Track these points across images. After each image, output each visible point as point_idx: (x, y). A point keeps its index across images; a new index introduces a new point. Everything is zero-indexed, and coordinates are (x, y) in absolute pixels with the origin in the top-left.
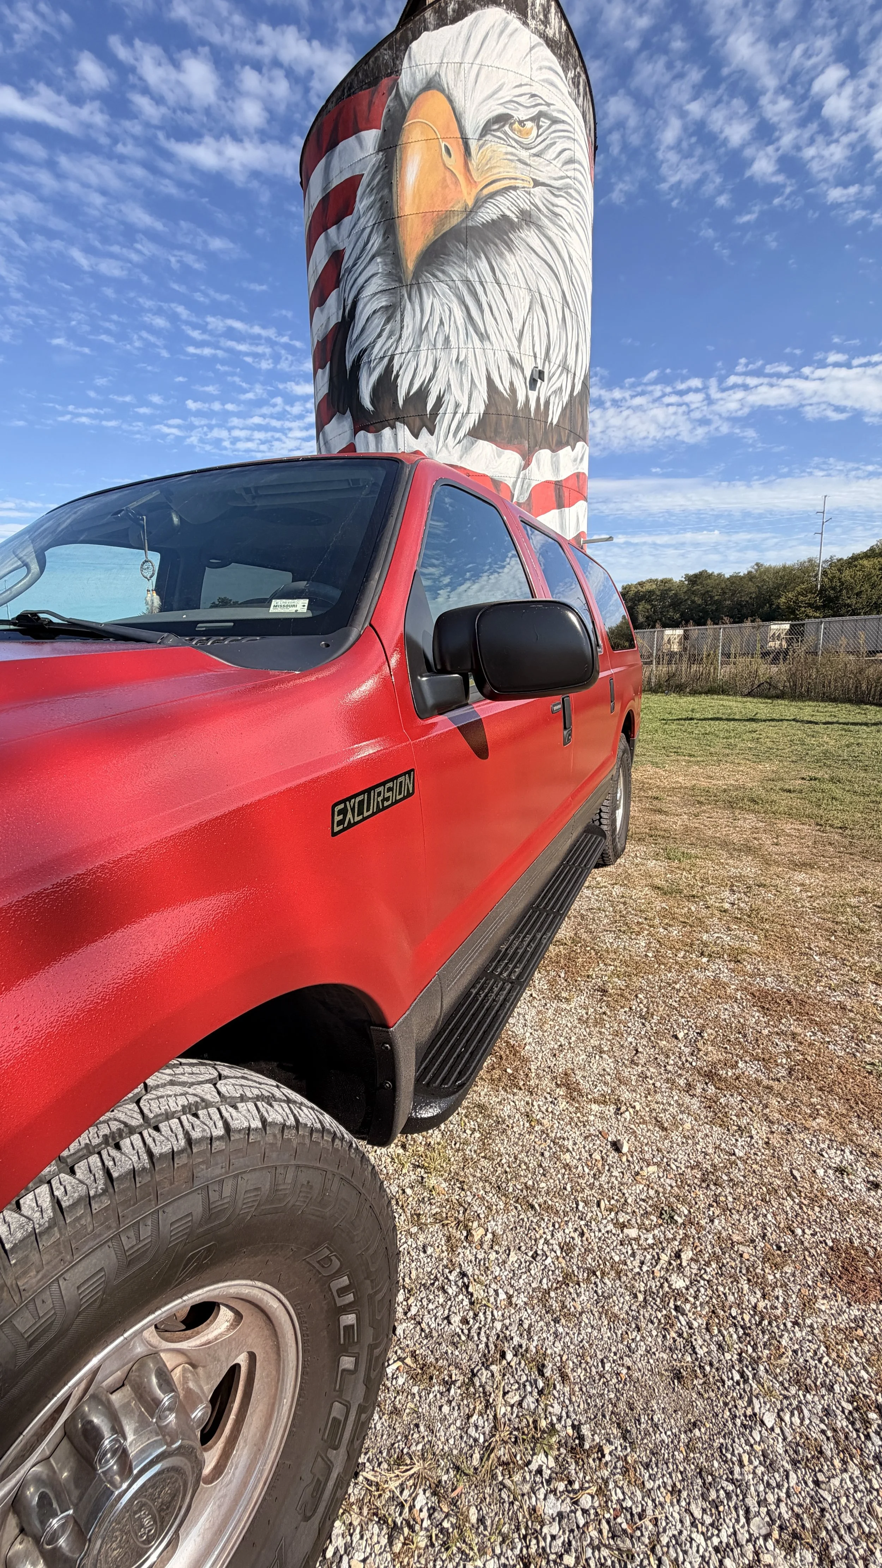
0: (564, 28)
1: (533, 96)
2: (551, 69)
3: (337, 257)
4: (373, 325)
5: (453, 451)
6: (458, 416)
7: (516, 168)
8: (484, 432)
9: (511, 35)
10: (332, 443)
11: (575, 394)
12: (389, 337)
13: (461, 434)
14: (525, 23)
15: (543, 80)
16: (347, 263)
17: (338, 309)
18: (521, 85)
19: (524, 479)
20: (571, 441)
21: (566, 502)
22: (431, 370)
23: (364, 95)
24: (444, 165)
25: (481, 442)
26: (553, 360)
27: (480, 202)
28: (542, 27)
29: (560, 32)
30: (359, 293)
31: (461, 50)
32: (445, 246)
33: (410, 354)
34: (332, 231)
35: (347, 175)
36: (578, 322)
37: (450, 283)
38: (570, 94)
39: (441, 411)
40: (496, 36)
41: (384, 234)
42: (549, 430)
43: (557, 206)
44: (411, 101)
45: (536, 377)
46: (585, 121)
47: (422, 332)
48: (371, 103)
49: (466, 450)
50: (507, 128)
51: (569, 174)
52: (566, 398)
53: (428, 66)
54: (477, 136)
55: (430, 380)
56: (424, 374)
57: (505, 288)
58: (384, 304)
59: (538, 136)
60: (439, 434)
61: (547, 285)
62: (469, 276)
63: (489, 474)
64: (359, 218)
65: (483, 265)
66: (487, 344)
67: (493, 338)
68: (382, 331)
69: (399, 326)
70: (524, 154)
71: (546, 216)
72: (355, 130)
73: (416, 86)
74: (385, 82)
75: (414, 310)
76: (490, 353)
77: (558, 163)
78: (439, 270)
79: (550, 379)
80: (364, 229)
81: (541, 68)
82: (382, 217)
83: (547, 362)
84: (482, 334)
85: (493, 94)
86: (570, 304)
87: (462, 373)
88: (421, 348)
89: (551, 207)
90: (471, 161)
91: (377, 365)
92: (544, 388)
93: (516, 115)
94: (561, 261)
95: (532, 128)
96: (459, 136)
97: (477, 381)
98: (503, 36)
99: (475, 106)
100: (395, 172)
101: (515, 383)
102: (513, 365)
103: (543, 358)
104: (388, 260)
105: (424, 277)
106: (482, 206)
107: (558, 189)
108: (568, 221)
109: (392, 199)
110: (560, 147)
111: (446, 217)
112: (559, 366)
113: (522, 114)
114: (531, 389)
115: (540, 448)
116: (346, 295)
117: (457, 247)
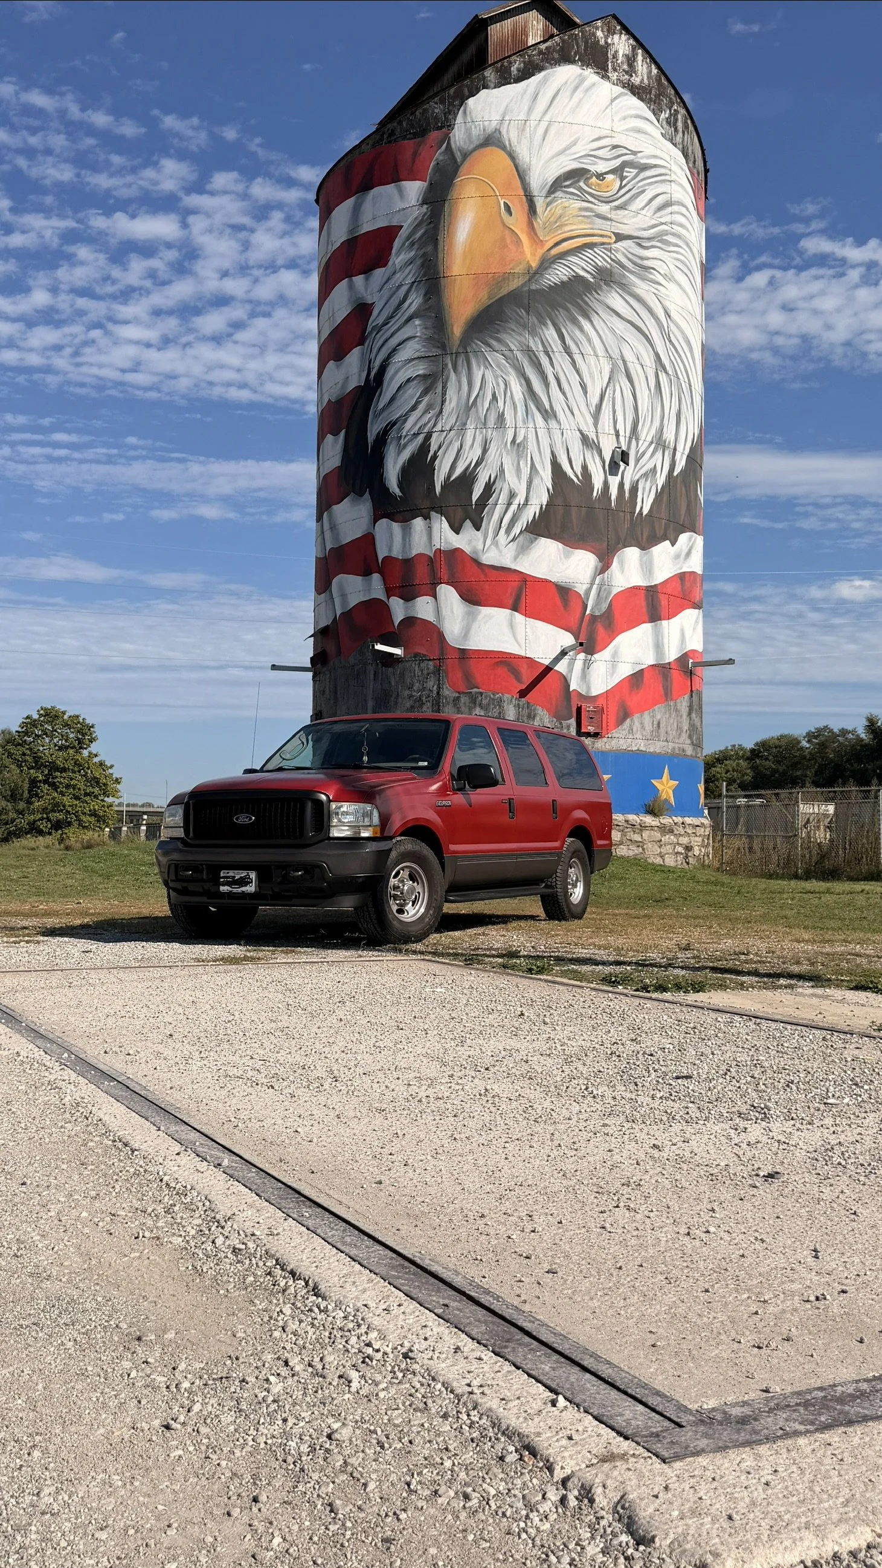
0: (655, 71)
1: (615, 147)
2: (637, 116)
3: (362, 310)
4: (406, 395)
5: (505, 551)
6: (513, 507)
7: (592, 223)
8: (548, 527)
9: (587, 90)
10: (341, 530)
11: (675, 474)
12: (426, 411)
13: (517, 530)
14: (605, 77)
15: (627, 130)
16: (377, 317)
17: (361, 370)
18: (600, 138)
19: (601, 585)
20: (671, 534)
21: (664, 613)
22: (479, 452)
23: (409, 144)
24: (503, 224)
25: (543, 541)
26: (642, 437)
27: (547, 263)
28: (626, 77)
29: (649, 77)
30: (390, 356)
31: (526, 108)
32: (502, 312)
33: (453, 433)
34: (359, 280)
35: (382, 223)
36: (679, 385)
37: (507, 353)
38: (664, 136)
39: (491, 501)
40: (568, 93)
41: (425, 295)
42: (637, 521)
43: (648, 259)
44: (466, 155)
45: (618, 458)
47: (469, 407)
48: (415, 154)
49: (523, 550)
50: (582, 184)
51: (663, 220)
52: (661, 480)
53: (486, 123)
54: (544, 193)
55: (478, 464)
56: (472, 455)
57: (578, 358)
58: (421, 372)
59: (621, 188)
60: (487, 529)
61: (636, 352)
62: (532, 344)
63: (555, 578)
64: (394, 273)
65: (550, 333)
66: (553, 424)
67: (561, 416)
69: (439, 400)
70: (604, 209)
71: (632, 272)
72: (394, 176)
73: (471, 142)
74: (434, 135)
75: (459, 382)
76: (556, 434)
77: (648, 212)
78: (492, 337)
79: (638, 460)
80: (400, 286)
81: (624, 118)
82: (424, 275)
83: (634, 442)
84: (546, 411)
85: (565, 149)
86: (668, 368)
87: (519, 456)
88: (467, 427)
89: (639, 261)
90: (536, 219)
91: (409, 442)
92: (630, 473)
93: (592, 168)
94: (653, 320)
95: (614, 180)
96: (523, 194)
97: (538, 466)
98: (578, 91)
99: (542, 162)
100: (441, 229)
101: (589, 467)
102: (587, 446)
103: (628, 435)
104: (429, 323)
105: (474, 345)
106: (550, 267)
107: (649, 239)
108: (662, 272)
109: (437, 257)
110: (649, 194)
111: (504, 279)
112: (652, 443)
113: (601, 167)
114: (611, 474)
115: (625, 546)
116: (372, 356)
117: (517, 313)
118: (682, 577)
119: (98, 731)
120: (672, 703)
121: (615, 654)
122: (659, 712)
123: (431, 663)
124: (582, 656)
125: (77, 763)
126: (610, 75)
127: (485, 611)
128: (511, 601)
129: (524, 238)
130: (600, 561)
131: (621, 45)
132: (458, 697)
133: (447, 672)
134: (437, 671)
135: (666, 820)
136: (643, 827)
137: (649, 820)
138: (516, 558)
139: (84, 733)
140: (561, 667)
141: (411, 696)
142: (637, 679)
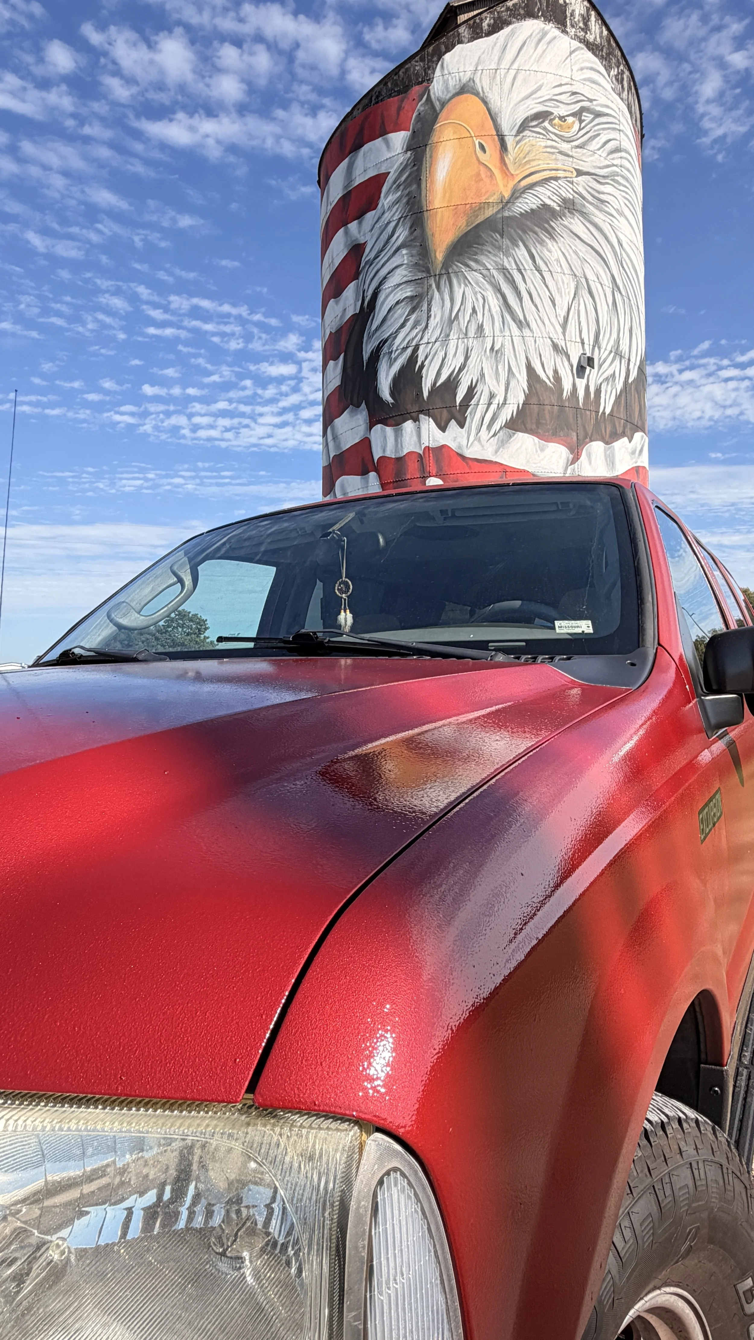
0: (605, 33)
1: (574, 93)
2: (592, 69)
3: (357, 250)
4: (396, 315)
5: (487, 445)
6: (493, 407)
7: (556, 159)
8: (524, 423)
9: (550, 42)
10: (342, 438)
11: (630, 380)
12: (414, 327)
13: (497, 426)
14: (564, 32)
15: (585, 80)
16: (368, 254)
17: (356, 300)
18: (561, 85)
20: (628, 431)
22: (462, 359)
23: (394, 101)
24: (478, 160)
25: (520, 435)
26: (603, 346)
27: (517, 194)
28: (582, 33)
29: (601, 37)
30: (381, 284)
31: (497, 58)
32: (480, 236)
33: (438, 344)
34: (353, 226)
35: (371, 173)
36: (631, 306)
37: (484, 272)
38: (613, 90)
39: (473, 402)
40: (533, 45)
41: (411, 228)
42: (600, 419)
43: (603, 193)
44: (443, 104)
45: (585, 364)
46: (630, 113)
47: (452, 321)
48: (400, 109)
49: (503, 444)
50: (546, 124)
51: (615, 162)
52: (619, 386)
53: (462, 74)
54: (514, 132)
55: (461, 370)
56: (453, 364)
57: (547, 275)
58: (409, 294)
59: (580, 129)
60: (470, 427)
61: (596, 272)
62: (506, 264)
63: (530, 469)
64: (383, 213)
65: (522, 253)
66: (526, 332)
67: (533, 325)
68: (406, 321)
69: (425, 316)
70: (565, 147)
71: (591, 203)
72: (382, 131)
73: (448, 91)
74: (416, 90)
75: (443, 300)
76: (530, 341)
77: (603, 153)
78: (471, 259)
79: (600, 366)
80: (389, 223)
81: (582, 69)
82: (409, 211)
83: (596, 349)
84: (520, 321)
85: (531, 95)
86: (622, 289)
87: (497, 362)
88: (451, 337)
89: (596, 195)
90: (507, 155)
91: (398, 355)
92: (593, 376)
93: (556, 112)
94: (609, 246)
95: (574, 122)
96: (495, 133)
97: (515, 370)
98: (541, 44)
99: (511, 106)
100: (424, 170)
101: (560, 371)
102: (558, 352)
103: (592, 343)
104: (414, 252)
105: (455, 267)
106: (520, 196)
107: (603, 177)
108: (616, 207)
109: (420, 194)
110: (604, 138)
111: (480, 209)
112: (611, 352)
113: (563, 111)
114: (578, 377)
115: (591, 441)
116: (366, 287)
117: (492, 237)
118: (634, 470)
126: (568, 30)
129: (497, 172)
131: (577, 5)
138: (496, 452)
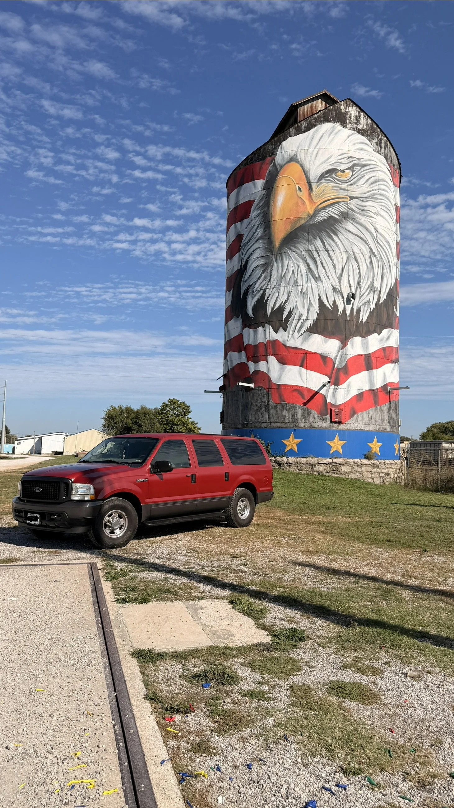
0: (370, 121)
1: (349, 157)
2: (361, 143)
3: (239, 237)
4: (256, 273)
5: (297, 340)
6: (301, 321)
7: (338, 193)
8: (317, 329)
9: (336, 133)
10: (232, 332)
12: (264, 280)
13: (303, 331)
14: (345, 127)
15: (356, 149)
16: (245, 240)
17: (239, 263)
18: (342, 154)
19: (342, 354)
20: (378, 329)
21: (374, 366)
22: (285, 297)
23: (258, 164)
24: (298, 196)
25: (315, 335)
26: (363, 286)
28: (356, 125)
29: (367, 125)
30: (249, 256)
31: (308, 144)
32: (297, 234)
33: (275, 289)
34: (238, 224)
35: (247, 199)
36: (383, 262)
37: (299, 252)
38: (374, 150)
39: (291, 318)
40: (328, 135)
41: (264, 229)
42: (360, 325)
43: (366, 206)
44: (281, 167)
45: (350, 297)
47: (282, 277)
48: (261, 168)
49: (305, 340)
50: (334, 175)
51: (374, 188)
52: (373, 306)
53: (290, 152)
54: (316, 181)
55: (285, 302)
56: (283, 298)
57: (331, 253)
58: (262, 263)
59: (352, 175)
60: (289, 331)
61: (359, 248)
62: (310, 248)
63: (320, 352)
64: (252, 221)
65: (318, 243)
66: (319, 283)
67: (323, 279)
69: (269, 274)
70: (344, 186)
71: (358, 213)
72: (252, 178)
73: (284, 161)
74: (268, 159)
75: (278, 266)
76: (321, 287)
77: (367, 185)
78: (292, 246)
79: (360, 297)
80: (254, 226)
81: (354, 144)
82: (264, 221)
83: (358, 289)
84: (316, 277)
85: (327, 160)
86: (376, 254)
87: (304, 298)
88: (281, 286)
89: (361, 208)
90: (312, 192)
91: (257, 293)
92: (356, 303)
93: (338, 168)
94: (368, 233)
95: (349, 172)
96: (306, 182)
97: (312, 302)
98: (332, 135)
99: (315, 167)
100: (271, 200)
101: (337, 301)
102: (336, 292)
103: (355, 286)
104: (265, 242)
105: (284, 250)
106: (318, 213)
107: (366, 198)
108: (373, 211)
109: (269, 212)
110: (367, 177)
111: (298, 220)
112: (368, 289)
113: (343, 167)
114: (347, 304)
115: (354, 336)
116: (243, 257)
117: (303, 235)
118: (384, 349)
119: (191, 409)
120: (379, 407)
121: (349, 385)
122: (372, 411)
123: (265, 390)
124: (333, 387)
125: (182, 423)
126: (347, 125)
127: (288, 367)
128: (300, 363)
129: (306, 201)
130: (342, 343)
131: (353, 111)
132: (276, 406)
133: (271, 394)
134: (268, 393)
135: (375, 462)
136: (362, 465)
137: (365, 461)
138: (302, 343)
139: (186, 410)
140: (323, 392)
141: (257, 405)
142: (360, 396)
